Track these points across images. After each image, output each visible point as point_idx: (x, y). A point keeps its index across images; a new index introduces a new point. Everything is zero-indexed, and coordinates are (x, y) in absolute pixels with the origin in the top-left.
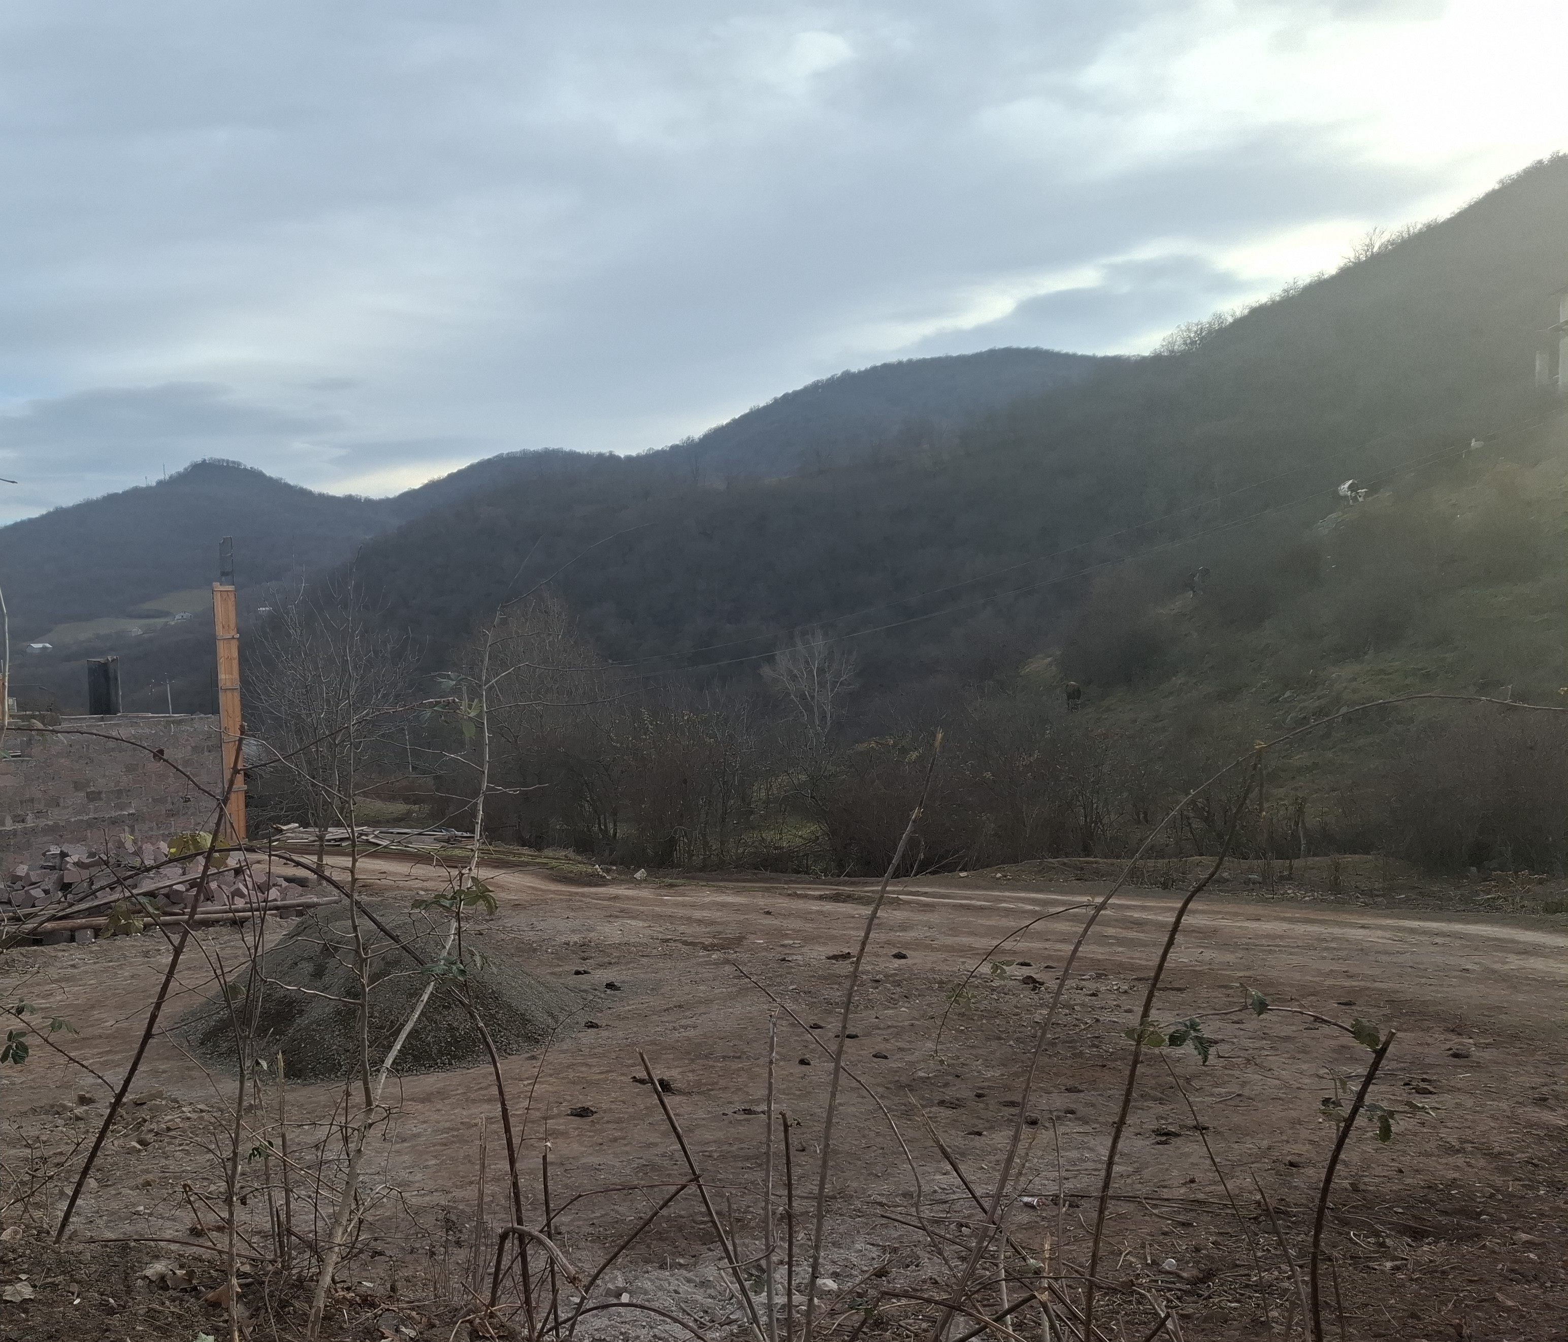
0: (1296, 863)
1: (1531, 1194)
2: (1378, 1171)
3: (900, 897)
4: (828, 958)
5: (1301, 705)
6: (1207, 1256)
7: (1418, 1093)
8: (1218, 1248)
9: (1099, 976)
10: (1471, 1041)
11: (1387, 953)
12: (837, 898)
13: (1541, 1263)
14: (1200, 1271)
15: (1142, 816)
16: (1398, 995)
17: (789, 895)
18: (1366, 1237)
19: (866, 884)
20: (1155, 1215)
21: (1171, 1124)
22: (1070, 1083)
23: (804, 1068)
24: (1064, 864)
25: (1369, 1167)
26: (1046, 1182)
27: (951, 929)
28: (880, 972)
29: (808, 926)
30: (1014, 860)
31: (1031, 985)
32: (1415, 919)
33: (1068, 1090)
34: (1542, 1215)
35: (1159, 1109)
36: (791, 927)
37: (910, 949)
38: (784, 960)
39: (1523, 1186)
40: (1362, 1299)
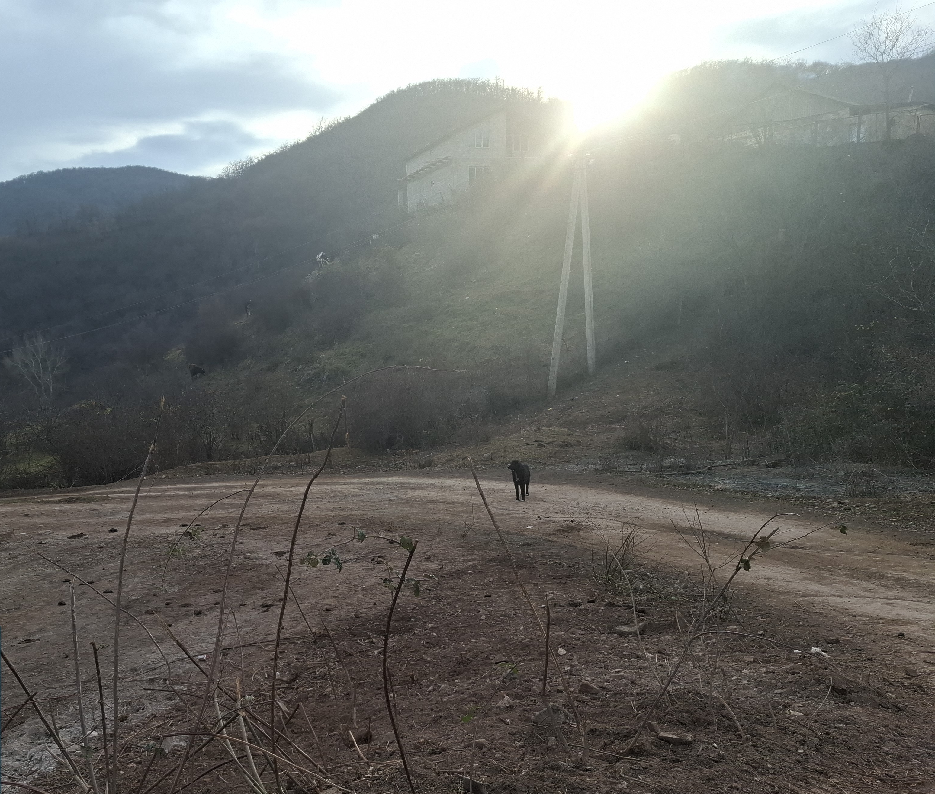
0: (311, 454)
1: (429, 604)
2: (366, 606)
3: (109, 495)
4: (69, 538)
5: (308, 372)
6: (294, 666)
7: (378, 563)
8: (299, 661)
9: (224, 526)
10: (397, 534)
11: (357, 496)
12: (70, 501)
13: (439, 637)
14: (292, 675)
15: (235, 437)
16: (364, 516)
17: (39, 502)
18: (364, 640)
19: (86, 490)
20: (267, 650)
21: (269, 600)
22: (216, 587)
23: (62, 607)
24: (199, 467)
25: (361, 604)
26: (209, 645)
27: (141, 511)
28: (101, 542)
29: (54, 520)
30: (171, 467)
31: (189, 537)
32: (366, 477)
33: (215, 592)
34: (435, 614)
35: (262, 593)
36: (42, 522)
37: (118, 526)
38: (41, 543)
39: (426, 601)
40: (367, 672)
